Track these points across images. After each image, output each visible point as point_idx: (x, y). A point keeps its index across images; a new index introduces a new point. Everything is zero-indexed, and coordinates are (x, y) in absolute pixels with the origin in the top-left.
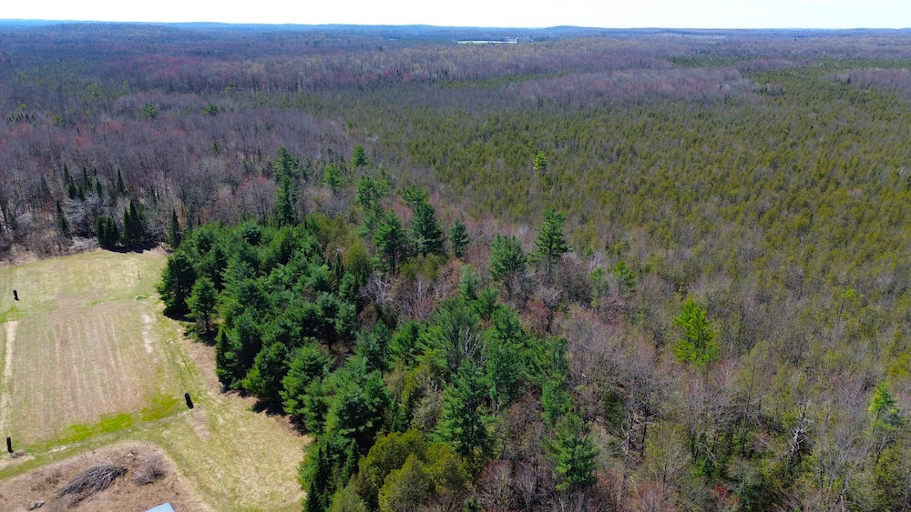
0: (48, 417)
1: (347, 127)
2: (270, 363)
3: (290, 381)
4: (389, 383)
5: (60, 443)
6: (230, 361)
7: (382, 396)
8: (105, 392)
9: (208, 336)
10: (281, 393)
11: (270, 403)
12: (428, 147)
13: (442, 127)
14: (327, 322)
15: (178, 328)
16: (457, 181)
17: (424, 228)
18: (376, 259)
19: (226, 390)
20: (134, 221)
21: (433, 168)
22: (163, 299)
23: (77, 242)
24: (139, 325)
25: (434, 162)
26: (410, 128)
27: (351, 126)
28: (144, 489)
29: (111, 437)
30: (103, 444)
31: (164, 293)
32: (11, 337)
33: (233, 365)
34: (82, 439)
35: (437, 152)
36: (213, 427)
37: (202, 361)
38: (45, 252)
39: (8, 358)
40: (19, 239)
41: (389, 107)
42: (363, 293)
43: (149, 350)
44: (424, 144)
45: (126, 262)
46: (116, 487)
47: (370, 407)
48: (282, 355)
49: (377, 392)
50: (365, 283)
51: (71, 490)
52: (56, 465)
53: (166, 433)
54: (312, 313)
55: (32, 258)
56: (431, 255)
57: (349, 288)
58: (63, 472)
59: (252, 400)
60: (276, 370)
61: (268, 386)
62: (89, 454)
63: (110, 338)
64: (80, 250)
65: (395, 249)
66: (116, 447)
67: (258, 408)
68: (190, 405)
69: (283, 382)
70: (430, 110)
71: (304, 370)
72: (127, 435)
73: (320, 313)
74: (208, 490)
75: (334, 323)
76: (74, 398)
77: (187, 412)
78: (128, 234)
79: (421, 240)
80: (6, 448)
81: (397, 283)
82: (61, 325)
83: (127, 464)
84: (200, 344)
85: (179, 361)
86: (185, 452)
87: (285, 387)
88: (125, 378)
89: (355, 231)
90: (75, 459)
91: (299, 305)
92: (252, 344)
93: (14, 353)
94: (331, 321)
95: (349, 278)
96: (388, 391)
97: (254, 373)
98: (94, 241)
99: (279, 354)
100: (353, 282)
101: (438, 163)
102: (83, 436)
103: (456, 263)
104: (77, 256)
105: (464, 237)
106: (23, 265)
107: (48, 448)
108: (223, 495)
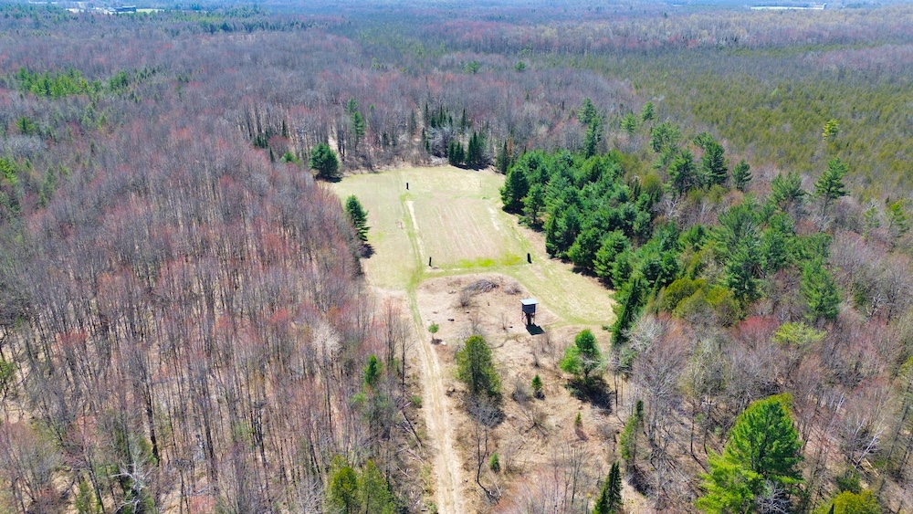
0: (446, 254)
1: (633, 87)
2: (588, 241)
3: (602, 254)
4: (680, 259)
5: (457, 267)
7: (675, 264)
8: (476, 246)
9: (537, 227)
10: (594, 261)
11: (585, 266)
12: (712, 109)
14: (626, 224)
15: (515, 218)
16: (741, 139)
17: (713, 165)
18: (668, 185)
19: (553, 257)
21: (716, 127)
22: (503, 199)
23: (435, 160)
24: (488, 215)
25: (718, 122)
26: (694, 91)
27: (637, 87)
28: (511, 296)
29: (485, 269)
30: (481, 272)
31: (505, 195)
32: (412, 209)
33: (560, 241)
34: (469, 267)
35: (721, 113)
36: (547, 275)
37: (538, 243)
38: (416, 164)
39: (414, 220)
41: (673, 72)
42: (656, 207)
43: (497, 229)
44: (708, 107)
45: (468, 175)
47: (665, 270)
49: (672, 261)
50: (657, 201)
52: (458, 277)
53: (517, 273)
54: (617, 215)
56: (717, 186)
57: (644, 204)
58: (462, 280)
59: (571, 266)
60: (593, 245)
61: (585, 256)
62: (475, 275)
63: (471, 218)
64: (438, 165)
65: (684, 180)
66: (489, 274)
67: (576, 271)
68: (529, 261)
69: (596, 254)
70: (715, 76)
71: (615, 247)
72: (495, 270)
73: (622, 216)
74: (549, 304)
75: (632, 226)
77: (528, 264)
78: (470, 156)
79: (709, 173)
80: (428, 264)
81: (682, 205)
82: (439, 207)
84: (530, 231)
85: (518, 237)
86: (531, 284)
87: (598, 257)
88: (486, 241)
90: (467, 275)
91: (604, 209)
92: (574, 228)
93: (416, 218)
94: (630, 223)
95: (645, 196)
96: (679, 263)
97: (576, 247)
98: (446, 160)
99: (595, 236)
100: (648, 199)
102: (469, 266)
103: (738, 194)
105: (748, 175)
106: (404, 170)
107: (450, 268)
108: (558, 308)
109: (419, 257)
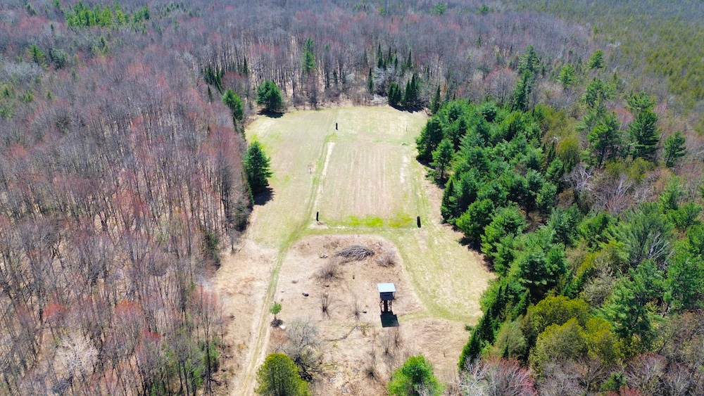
0: (338, 208)
1: (592, 32)
2: (479, 213)
3: (491, 230)
4: (570, 257)
5: (342, 224)
6: (452, 203)
7: (561, 265)
8: (372, 201)
9: (441, 182)
10: (482, 236)
11: (472, 241)
12: (668, 59)
13: (690, 40)
14: (530, 194)
15: (423, 170)
16: (690, 95)
17: (641, 134)
18: (587, 152)
19: (444, 222)
20: (412, 89)
21: (667, 79)
22: (418, 148)
23: (376, 98)
24: (400, 162)
25: (671, 73)
26: (656, 38)
27: (596, 32)
28: (381, 269)
29: (370, 229)
30: (365, 233)
31: (420, 144)
32: (330, 152)
33: (453, 206)
34: (354, 226)
35: (677, 64)
36: (430, 245)
37: (434, 197)
38: (357, 102)
39: (326, 164)
40: (345, 90)
41: (640, 16)
42: (566, 178)
43: (402, 181)
44: (665, 55)
45: (401, 117)
46: (366, 262)
47: (548, 270)
48: (489, 209)
49: (557, 260)
50: (570, 170)
51: (343, 254)
52: (338, 237)
53: (401, 238)
54: (520, 184)
55: (349, 103)
56: (640, 160)
57: (555, 172)
58: (341, 242)
59: (460, 235)
60: (483, 219)
61: (474, 229)
62: (356, 236)
63: (381, 167)
64: (377, 104)
65: (607, 147)
66: (372, 237)
67: (463, 242)
68: (419, 225)
69: (485, 229)
70: (682, 22)
71: (503, 225)
72: (379, 232)
73: (526, 185)
74: (418, 285)
75: (536, 196)
76: (355, 199)
77: (416, 229)
78: (407, 99)
79: (634, 145)
80: (315, 218)
81: (599, 176)
82: (357, 151)
83: (375, 249)
84: (434, 186)
85: (419, 193)
86: (409, 255)
87: (486, 232)
88: (385, 195)
89: (574, 125)
90: (348, 236)
91: (511, 175)
92: (470, 196)
93: (329, 162)
94: (534, 193)
95: (558, 163)
96: (567, 262)
97: (466, 217)
98: (385, 99)
99: (488, 208)
100: (560, 167)
101: (675, 74)
102: (355, 225)
103: (665, 173)
104: (374, 107)
105: (681, 149)
106: (344, 108)
107: (336, 225)
108: (427, 292)
109: (312, 208)
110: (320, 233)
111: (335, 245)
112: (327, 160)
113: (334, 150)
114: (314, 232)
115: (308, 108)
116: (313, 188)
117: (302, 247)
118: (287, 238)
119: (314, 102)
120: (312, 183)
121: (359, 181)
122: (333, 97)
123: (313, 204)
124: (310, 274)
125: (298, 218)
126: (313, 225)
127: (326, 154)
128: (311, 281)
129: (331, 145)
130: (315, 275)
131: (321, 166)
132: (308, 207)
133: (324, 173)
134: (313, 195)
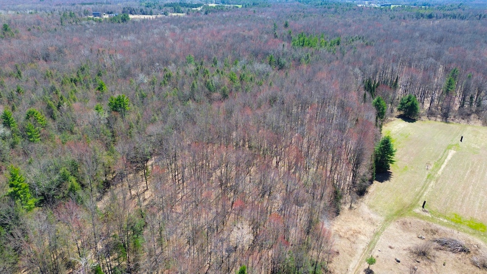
29: (471, 231)
30: (464, 231)
32: (449, 157)
39: (443, 166)
46: (460, 256)
51: (439, 242)
52: (439, 226)
58: (440, 231)
62: (456, 232)
66: (470, 237)
72: (480, 235)
80: (422, 205)
83: (472, 249)
90: (448, 229)
102: (457, 222)
107: (439, 216)
110: (422, 218)
111: (434, 232)
112: (445, 163)
113: (454, 156)
114: (417, 215)
115: (439, 120)
116: (426, 181)
117: (404, 224)
118: (393, 212)
119: (445, 117)
120: (426, 177)
121: (471, 187)
122: (465, 115)
123: (423, 194)
124: (406, 246)
125: (407, 200)
126: (418, 210)
127: (446, 158)
128: (405, 252)
129: (452, 152)
130: (409, 249)
131: (438, 166)
132: (417, 195)
133: (440, 172)
134: (425, 187)
